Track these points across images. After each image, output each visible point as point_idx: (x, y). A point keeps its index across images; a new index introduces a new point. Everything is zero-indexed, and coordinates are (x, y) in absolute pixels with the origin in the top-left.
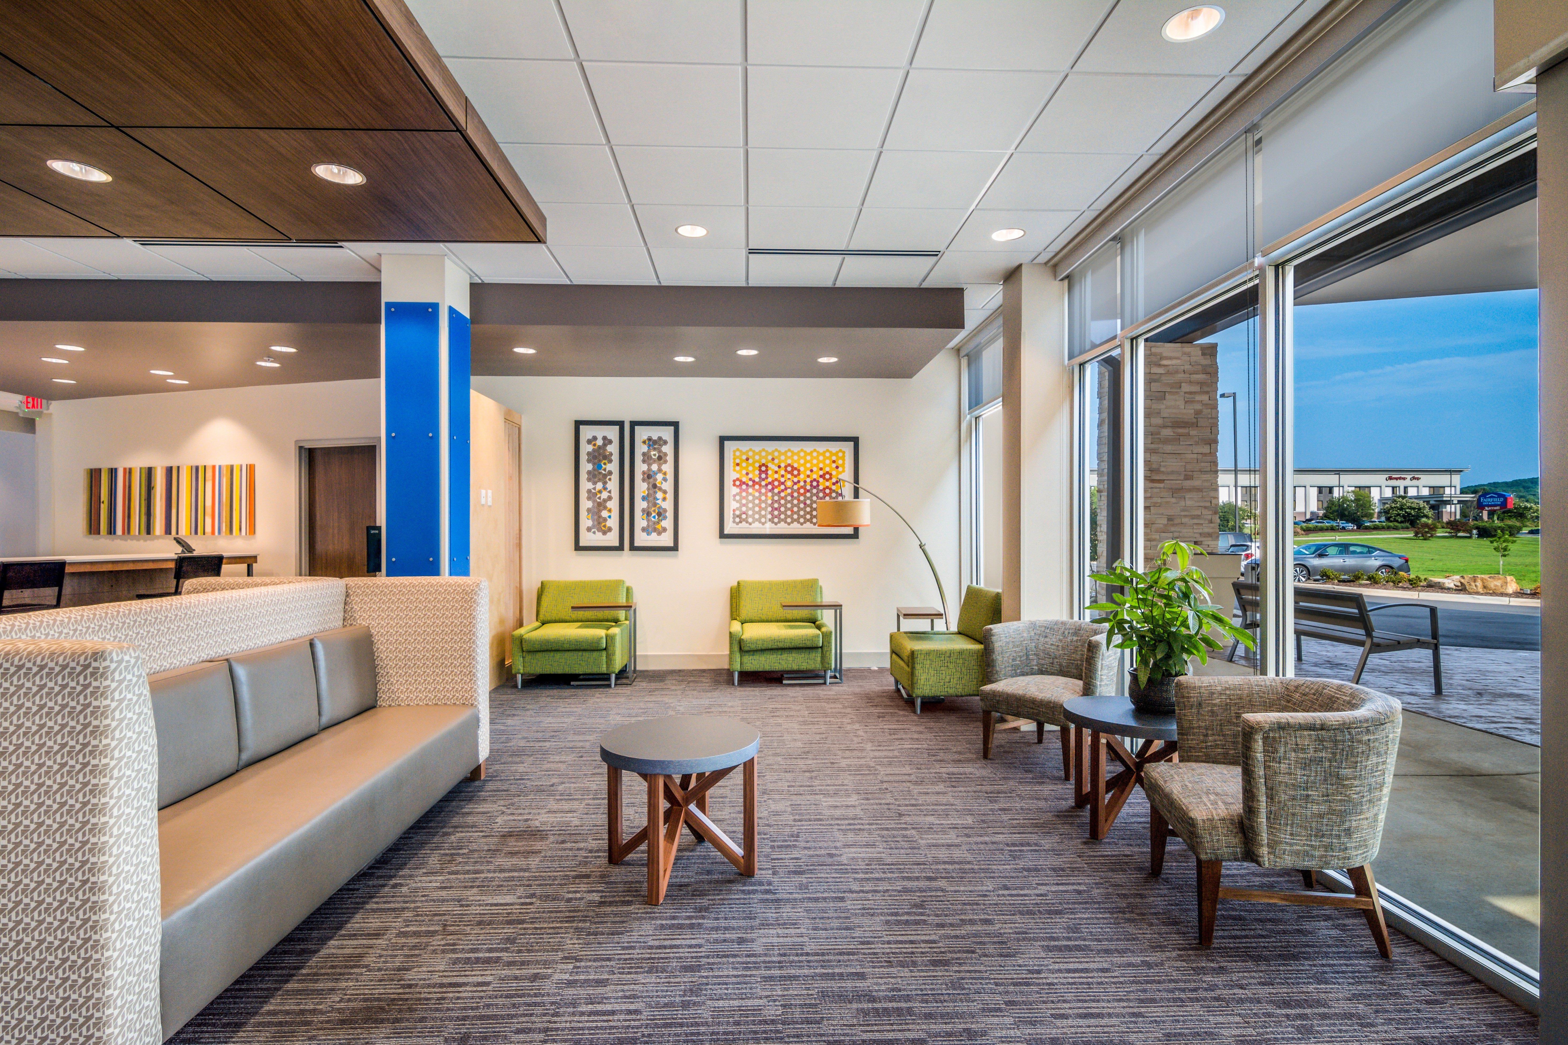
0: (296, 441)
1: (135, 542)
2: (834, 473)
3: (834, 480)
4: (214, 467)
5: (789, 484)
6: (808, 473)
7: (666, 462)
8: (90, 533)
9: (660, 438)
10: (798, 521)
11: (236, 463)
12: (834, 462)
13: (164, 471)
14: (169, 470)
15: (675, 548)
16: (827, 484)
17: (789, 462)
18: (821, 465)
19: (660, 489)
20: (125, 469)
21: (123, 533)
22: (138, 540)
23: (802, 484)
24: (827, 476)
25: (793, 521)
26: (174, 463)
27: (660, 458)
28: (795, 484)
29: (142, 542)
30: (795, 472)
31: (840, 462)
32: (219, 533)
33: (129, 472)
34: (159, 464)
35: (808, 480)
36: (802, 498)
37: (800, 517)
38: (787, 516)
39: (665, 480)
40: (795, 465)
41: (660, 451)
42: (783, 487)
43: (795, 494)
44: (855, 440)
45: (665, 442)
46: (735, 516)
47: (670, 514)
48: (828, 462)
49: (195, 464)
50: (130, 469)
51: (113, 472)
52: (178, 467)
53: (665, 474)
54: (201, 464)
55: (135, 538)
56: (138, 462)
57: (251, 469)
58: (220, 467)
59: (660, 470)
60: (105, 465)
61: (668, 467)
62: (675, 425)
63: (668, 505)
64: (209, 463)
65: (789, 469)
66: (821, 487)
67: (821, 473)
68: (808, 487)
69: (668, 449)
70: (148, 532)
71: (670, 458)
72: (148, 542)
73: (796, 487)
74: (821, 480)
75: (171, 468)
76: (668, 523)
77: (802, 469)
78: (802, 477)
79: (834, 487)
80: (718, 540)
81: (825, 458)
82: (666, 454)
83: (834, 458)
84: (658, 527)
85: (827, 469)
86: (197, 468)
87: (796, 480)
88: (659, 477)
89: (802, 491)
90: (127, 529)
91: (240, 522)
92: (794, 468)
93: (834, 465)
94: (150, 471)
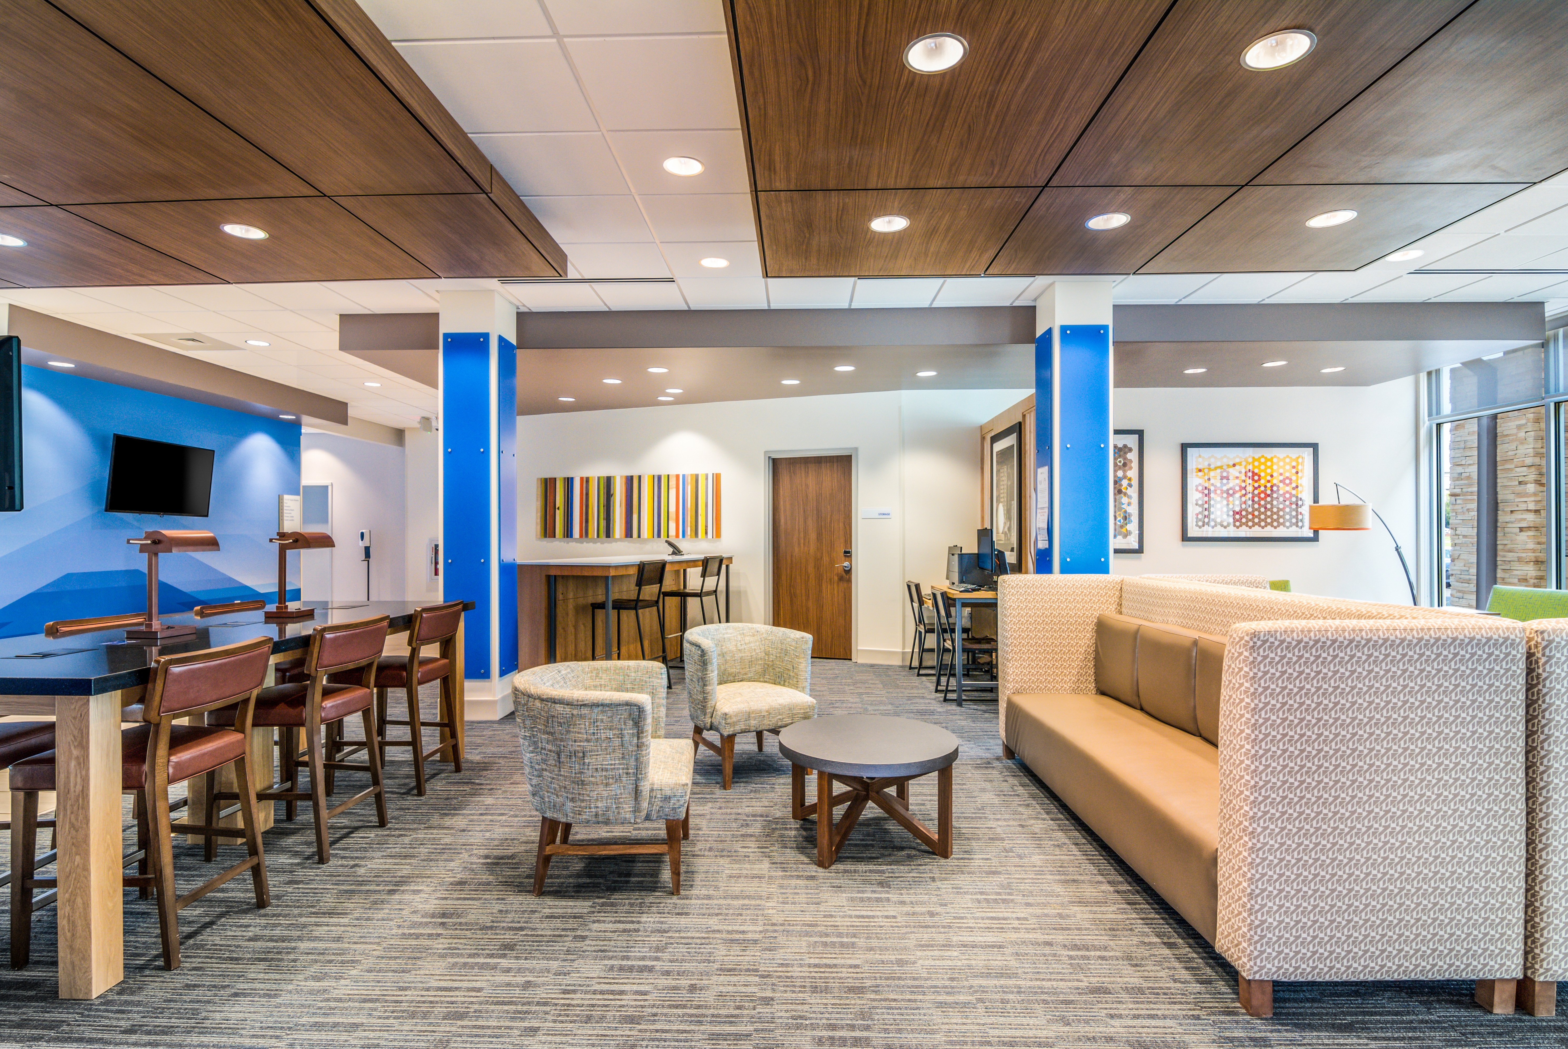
0: (766, 452)
1: (591, 544)
2: (1294, 478)
3: (1294, 485)
4: (678, 476)
5: (1250, 489)
6: (1269, 478)
7: (1131, 468)
8: (545, 536)
9: (1125, 446)
10: (1259, 524)
11: (701, 472)
12: (1294, 467)
13: (624, 480)
14: (629, 480)
15: (1140, 550)
16: (1288, 489)
17: (1251, 467)
18: (1281, 471)
19: (1125, 494)
20: (582, 479)
21: (581, 536)
22: (595, 542)
23: (1262, 488)
24: (1287, 481)
25: (1254, 524)
26: (635, 473)
27: (1125, 465)
28: (1256, 488)
29: (599, 544)
30: (1256, 478)
31: (1300, 467)
32: (684, 536)
33: (586, 481)
34: (619, 473)
35: (1269, 485)
36: (1262, 503)
37: (1261, 520)
38: (1248, 520)
39: (1130, 485)
40: (1256, 471)
41: (1125, 459)
42: (1243, 492)
43: (1256, 499)
44: (1315, 446)
45: (1130, 450)
46: (1198, 520)
47: (1135, 519)
48: (1288, 467)
49: (657, 473)
50: (588, 479)
51: (569, 482)
52: (640, 477)
53: (1130, 479)
54: (664, 473)
55: (594, 541)
56: (596, 471)
57: (717, 478)
58: (684, 476)
59: (1125, 477)
60: (560, 475)
61: (1133, 473)
62: (1140, 433)
63: (1133, 510)
64: (673, 472)
65: (1250, 474)
66: (1281, 492)
67: (1281, 478)
68: (1269, 492)
69: (1133, 456)
70: (608, 535)
71: (1135, 465)
72: (606, 545)
73: (1256, 492)
74: (1281, 485)
75: (632, 477)
76: (1133, 527)
77: (1262, 474)
78: (1262, 482)
79: (1294, 492)
80: (1180, 543)
81: (1285, 464)
82: (1131, 461)
83: (1294, 464)
84: (1124, 530)
85: (1287, 474)
86: (659, 477)
87: (1256, 485)
88: (1125, 483)
89: (1262, 495)
90: (585, 533)
91: (706, 526)
92: (1254, 474)
93: (1294, 471)
94: (609, 480)
